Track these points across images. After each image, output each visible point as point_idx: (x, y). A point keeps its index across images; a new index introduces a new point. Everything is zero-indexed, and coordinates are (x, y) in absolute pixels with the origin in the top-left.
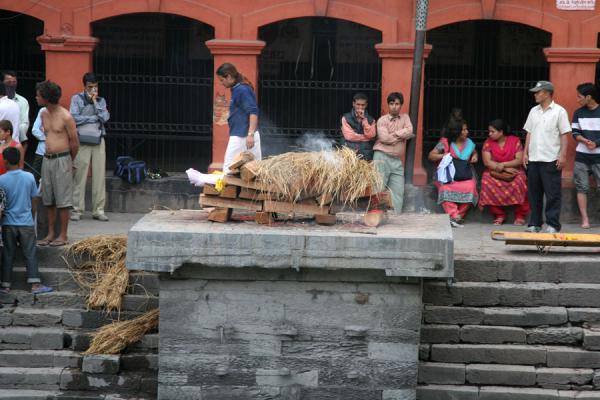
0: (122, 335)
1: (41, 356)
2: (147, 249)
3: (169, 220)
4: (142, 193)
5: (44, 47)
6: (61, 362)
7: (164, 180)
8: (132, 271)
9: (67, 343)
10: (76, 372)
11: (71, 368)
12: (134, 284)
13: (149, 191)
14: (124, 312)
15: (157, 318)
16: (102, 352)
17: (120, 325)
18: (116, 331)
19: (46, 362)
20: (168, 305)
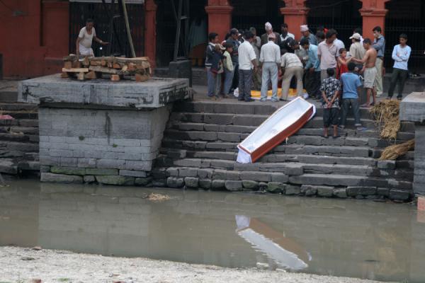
0: (396, 151)
1: (358, 160)
2: (409, 110)
3: (420, 97)
4: (408, 84)
5: (362, 14)
6: (367, 163)
7: (418, 77)
8: (402, 121)
9: (370, 154)
10: (374, 168)
11: (372, 166)
12: (403, 127)
13: (410, 83)
14: (398, 140)
15: (414, 144)
16: (387, 159)
17: (396, 146)
18: (394, 149)
19: (361, 163)
20: (420, 137)
